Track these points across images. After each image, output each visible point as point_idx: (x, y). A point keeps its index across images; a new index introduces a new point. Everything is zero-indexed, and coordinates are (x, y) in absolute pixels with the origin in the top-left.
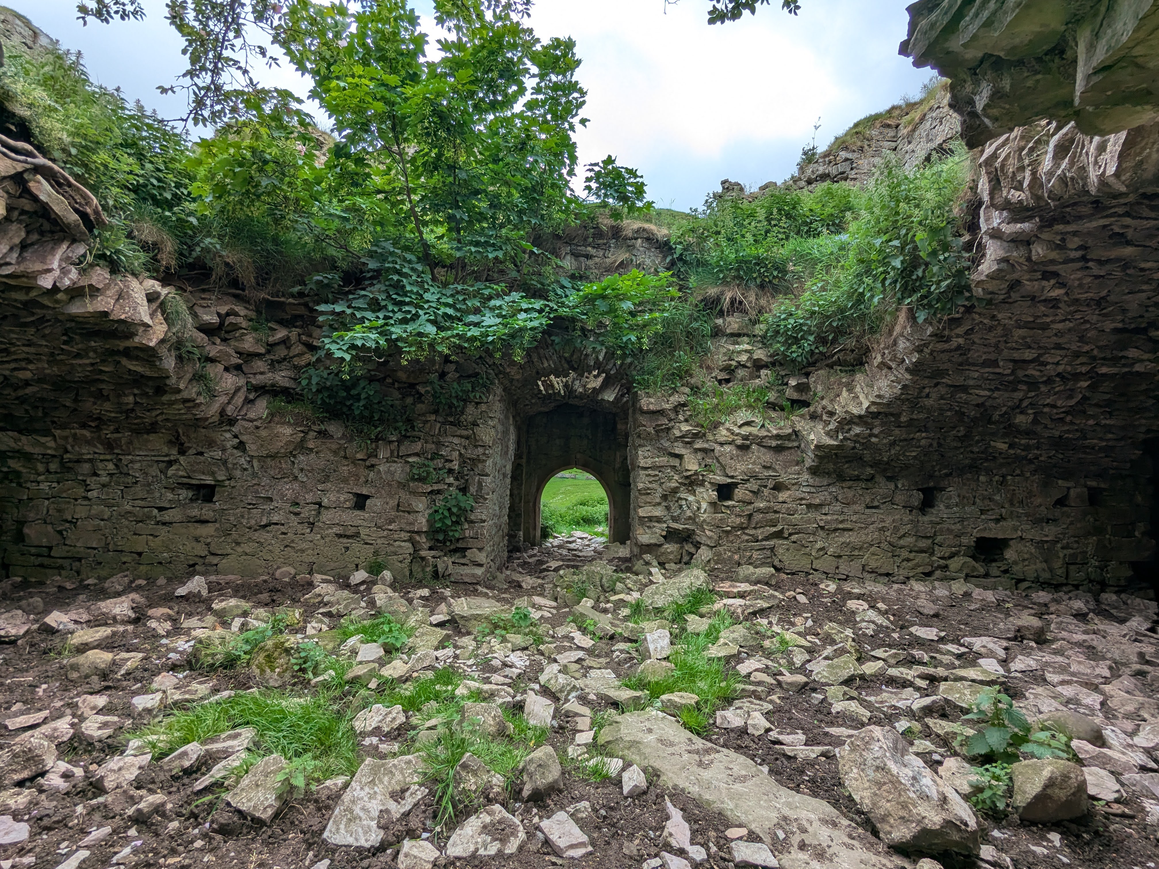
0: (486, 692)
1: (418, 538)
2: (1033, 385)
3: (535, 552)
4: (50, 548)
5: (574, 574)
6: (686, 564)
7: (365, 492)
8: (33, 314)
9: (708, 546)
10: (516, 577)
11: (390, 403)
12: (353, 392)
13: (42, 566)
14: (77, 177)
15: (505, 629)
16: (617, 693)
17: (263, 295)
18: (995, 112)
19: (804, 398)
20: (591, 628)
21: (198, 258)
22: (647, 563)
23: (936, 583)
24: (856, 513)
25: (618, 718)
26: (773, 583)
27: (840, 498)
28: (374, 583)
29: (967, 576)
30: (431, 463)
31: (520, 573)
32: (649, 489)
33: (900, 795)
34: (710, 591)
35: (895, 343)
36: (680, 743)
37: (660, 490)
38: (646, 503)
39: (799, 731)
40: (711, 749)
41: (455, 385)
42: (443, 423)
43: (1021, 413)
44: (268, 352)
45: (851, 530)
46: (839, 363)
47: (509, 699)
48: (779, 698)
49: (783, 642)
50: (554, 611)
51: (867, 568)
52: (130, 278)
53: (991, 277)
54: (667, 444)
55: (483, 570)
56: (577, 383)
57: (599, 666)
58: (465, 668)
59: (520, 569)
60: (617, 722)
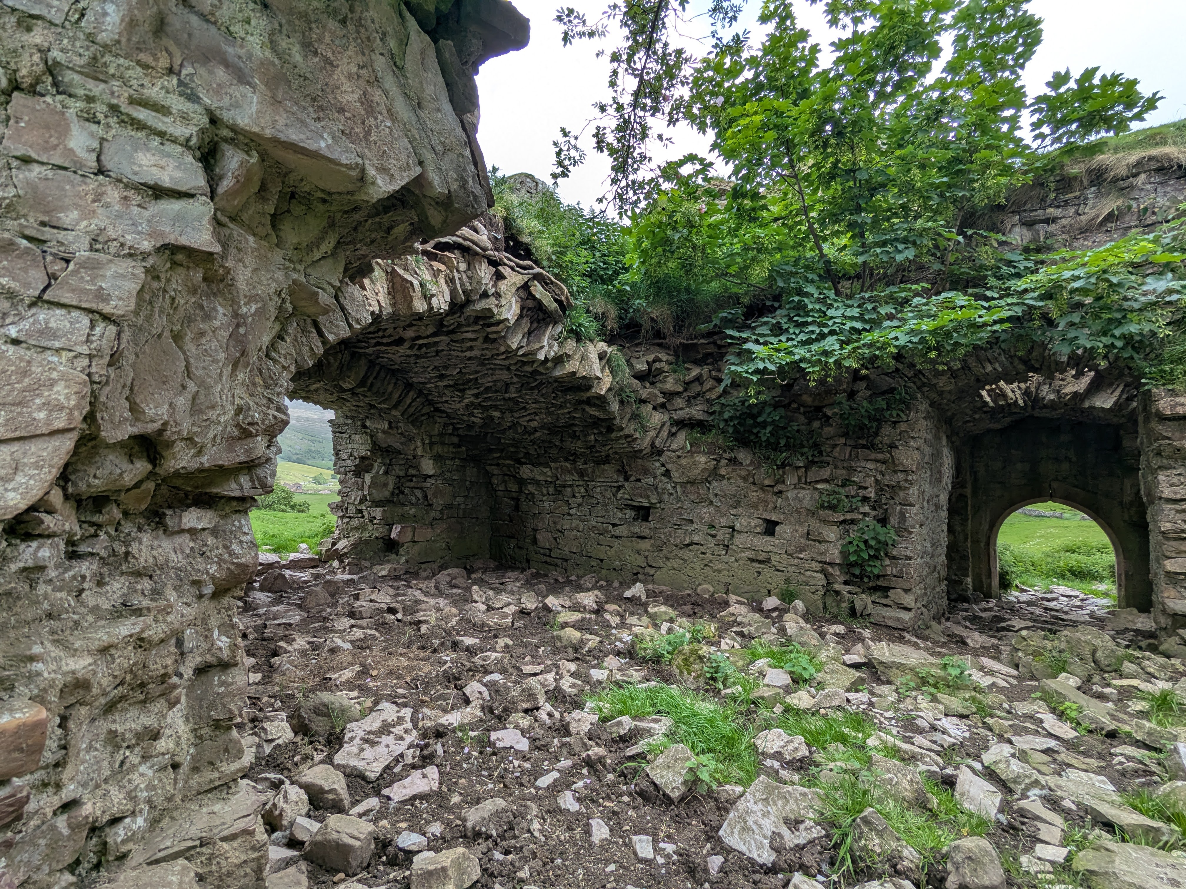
0: (905, 752)
1: (831, 570)
3: (991, 605)
4: (550, 550)
5: (1045, 638)
7: (774, 518)
8: (536, 380)
10: (959, 630)
11: (796, 428)
12: (759, 419)
13: (546, 562)
14: (556, 276)
15: (935, 686)
16: (1115, 812)
17: (679, 340)
20: (1073, 714)
21: (632, 318)
28: (787, 611)
30: (842, 490)
31: (967, 627)
38: (1177, 552)
41: (865, 404)
42: (855, 447)
44: (686, 390)
47: (935, 768)
50: (1014, 682)
52: (588, 343)
55: (910, 615)
56: (1045, 388)
57: (1084, 767)
58: (882, 719)
59: (968, 624)
60: (1107, 850)
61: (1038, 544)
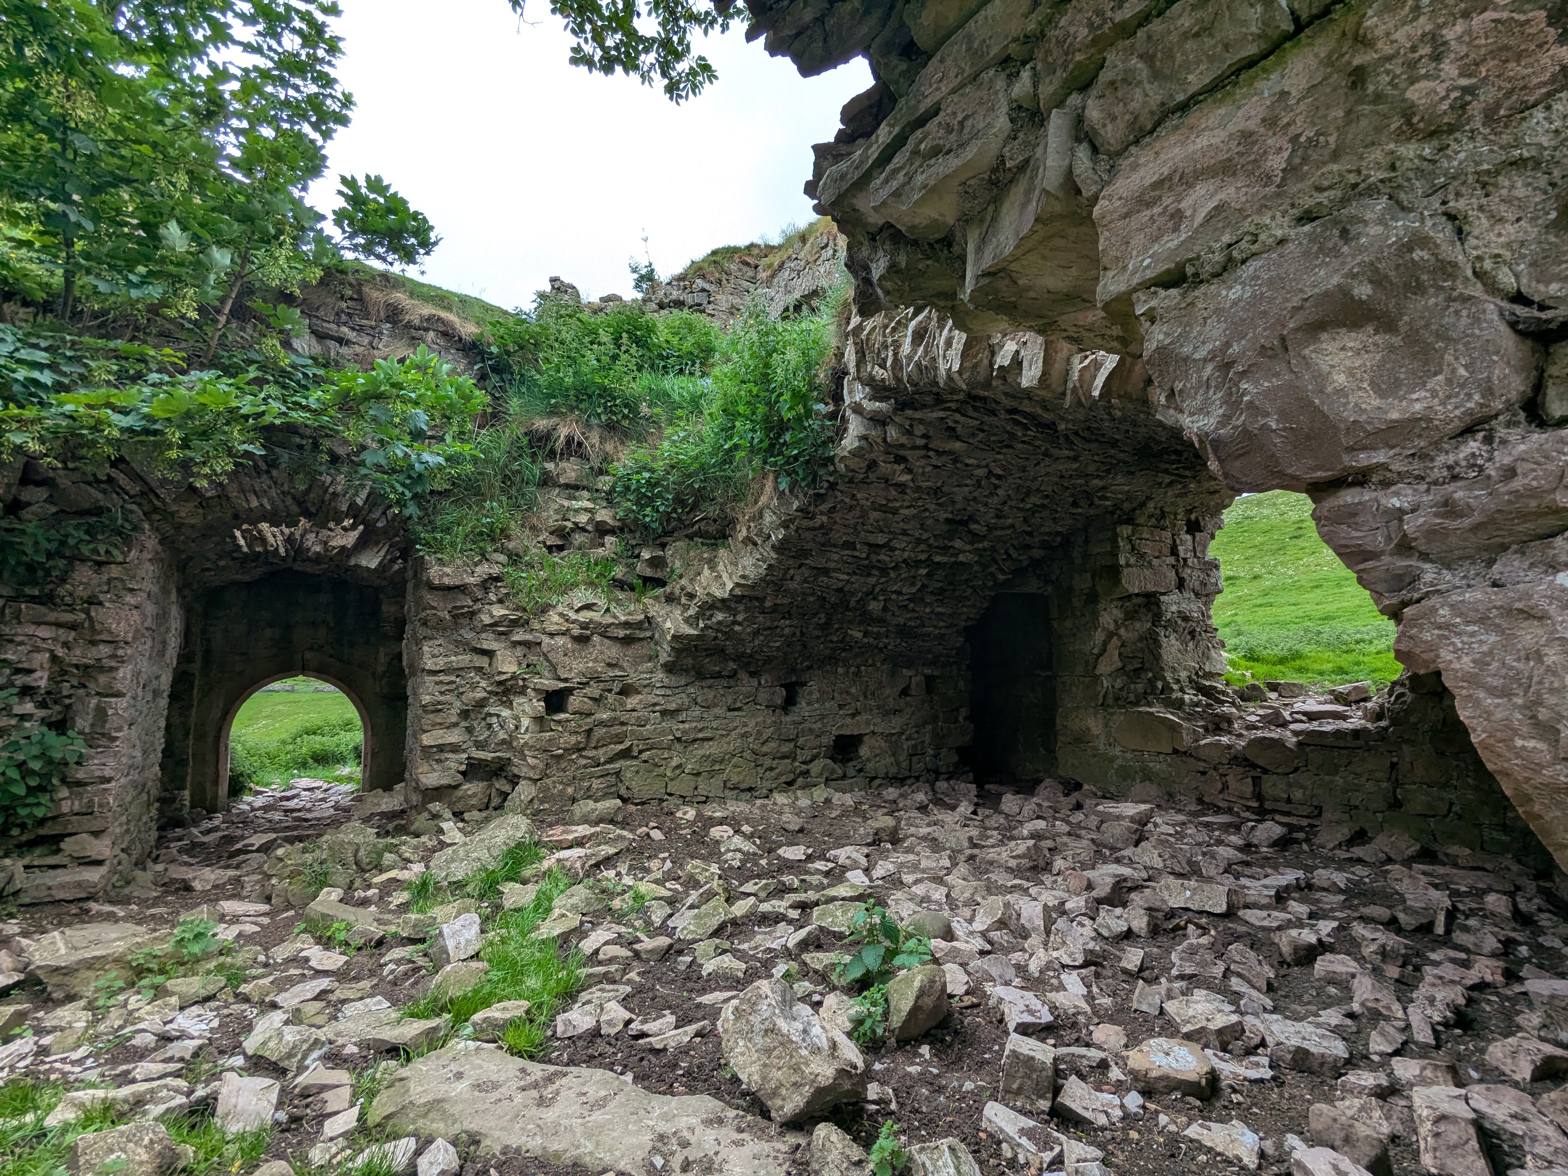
0: (125, 1101)
2: (884, 571)
3: (216, 822)
5: (304, 851)
6: (495, 809)
9: (530, 779)
10: (179, 872)
15: (162, 972)
16: (397, 1031)
18: (888, 285)
19: (659, 575)
20: (342, 936)
22: (435, 816)
23: (799, 793)
24: (717, 718)
25: (404, 1072)
26: (620, 819)
27: (699, 700)
29: (827, 780)
31: (186, 864)
32: (439, 703)
33: (791, 1057)
34: (536, 844)
35: (761, 516)
36: (508, 1080)
37: (459, 704)
38: (434, 725)
39: (667, 1012)
40: (555, 1074)
43: (874, 599)
45: (711, 739)
46: (700, 534)
47: (181, 1100)
48: (639, 974)
49: (638, 897)
50: (266, 921)
51: (729, 785)
53: (854, 453)
54: (469, 635)
55: (103, 870)
56: (311, 537)
57: (359, 995)
58: (68, 1068)
59: (185, 858)
60: (402, 1080)
61: (264, 726)
